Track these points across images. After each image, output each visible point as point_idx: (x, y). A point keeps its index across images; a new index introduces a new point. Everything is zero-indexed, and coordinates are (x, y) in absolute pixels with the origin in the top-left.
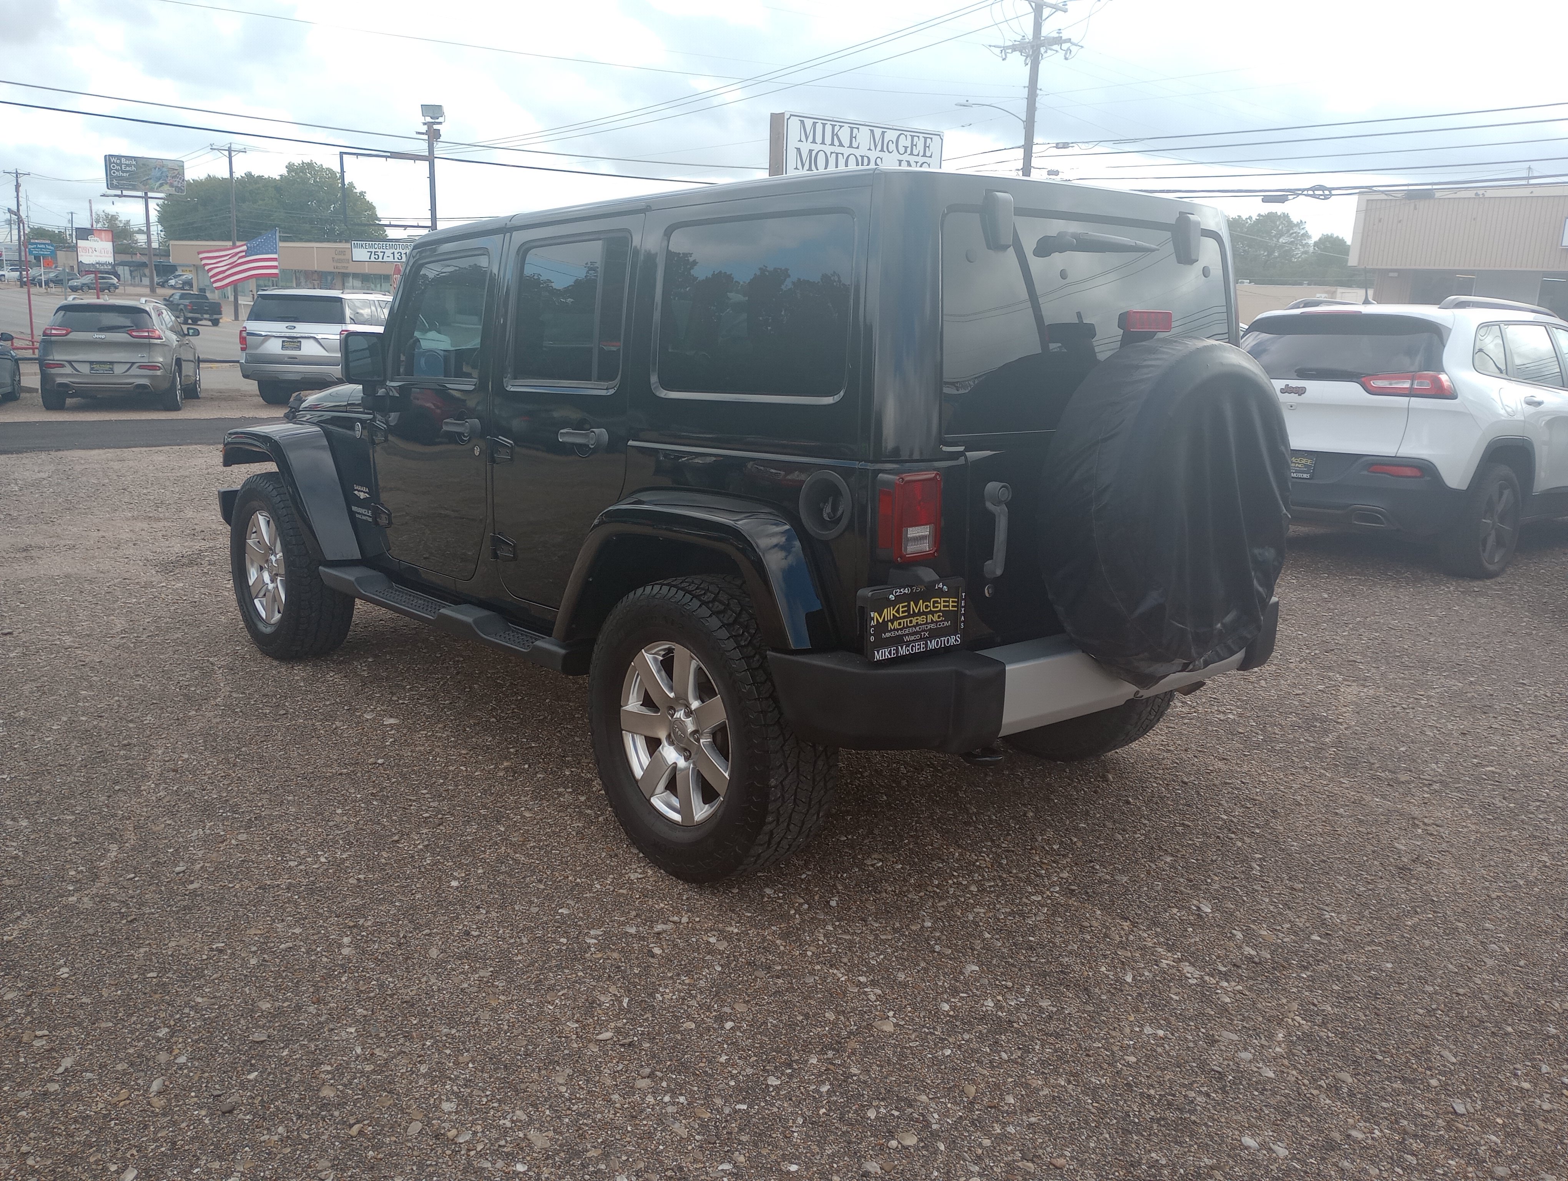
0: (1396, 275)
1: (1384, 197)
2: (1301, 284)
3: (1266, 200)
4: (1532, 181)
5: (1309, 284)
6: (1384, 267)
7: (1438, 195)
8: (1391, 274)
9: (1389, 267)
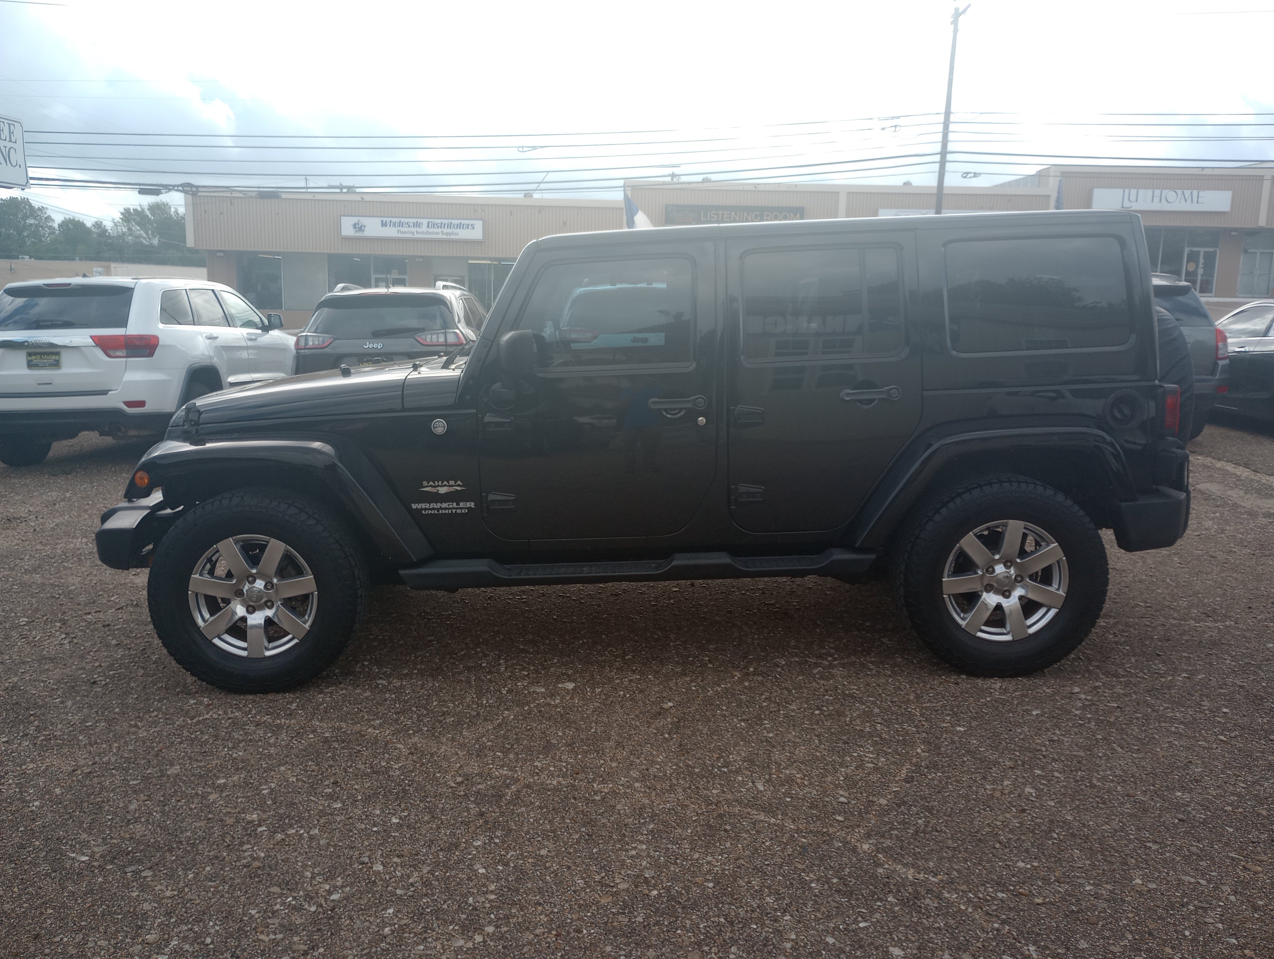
0: (222, 254)
1: (241, 195)
2: (73, 259)
3: (142, 192)
4: (309, 190)
5: (81, 259)
6: (212, 248)
7: (284, 196)
8: (219, 254)
9: (216, 248)
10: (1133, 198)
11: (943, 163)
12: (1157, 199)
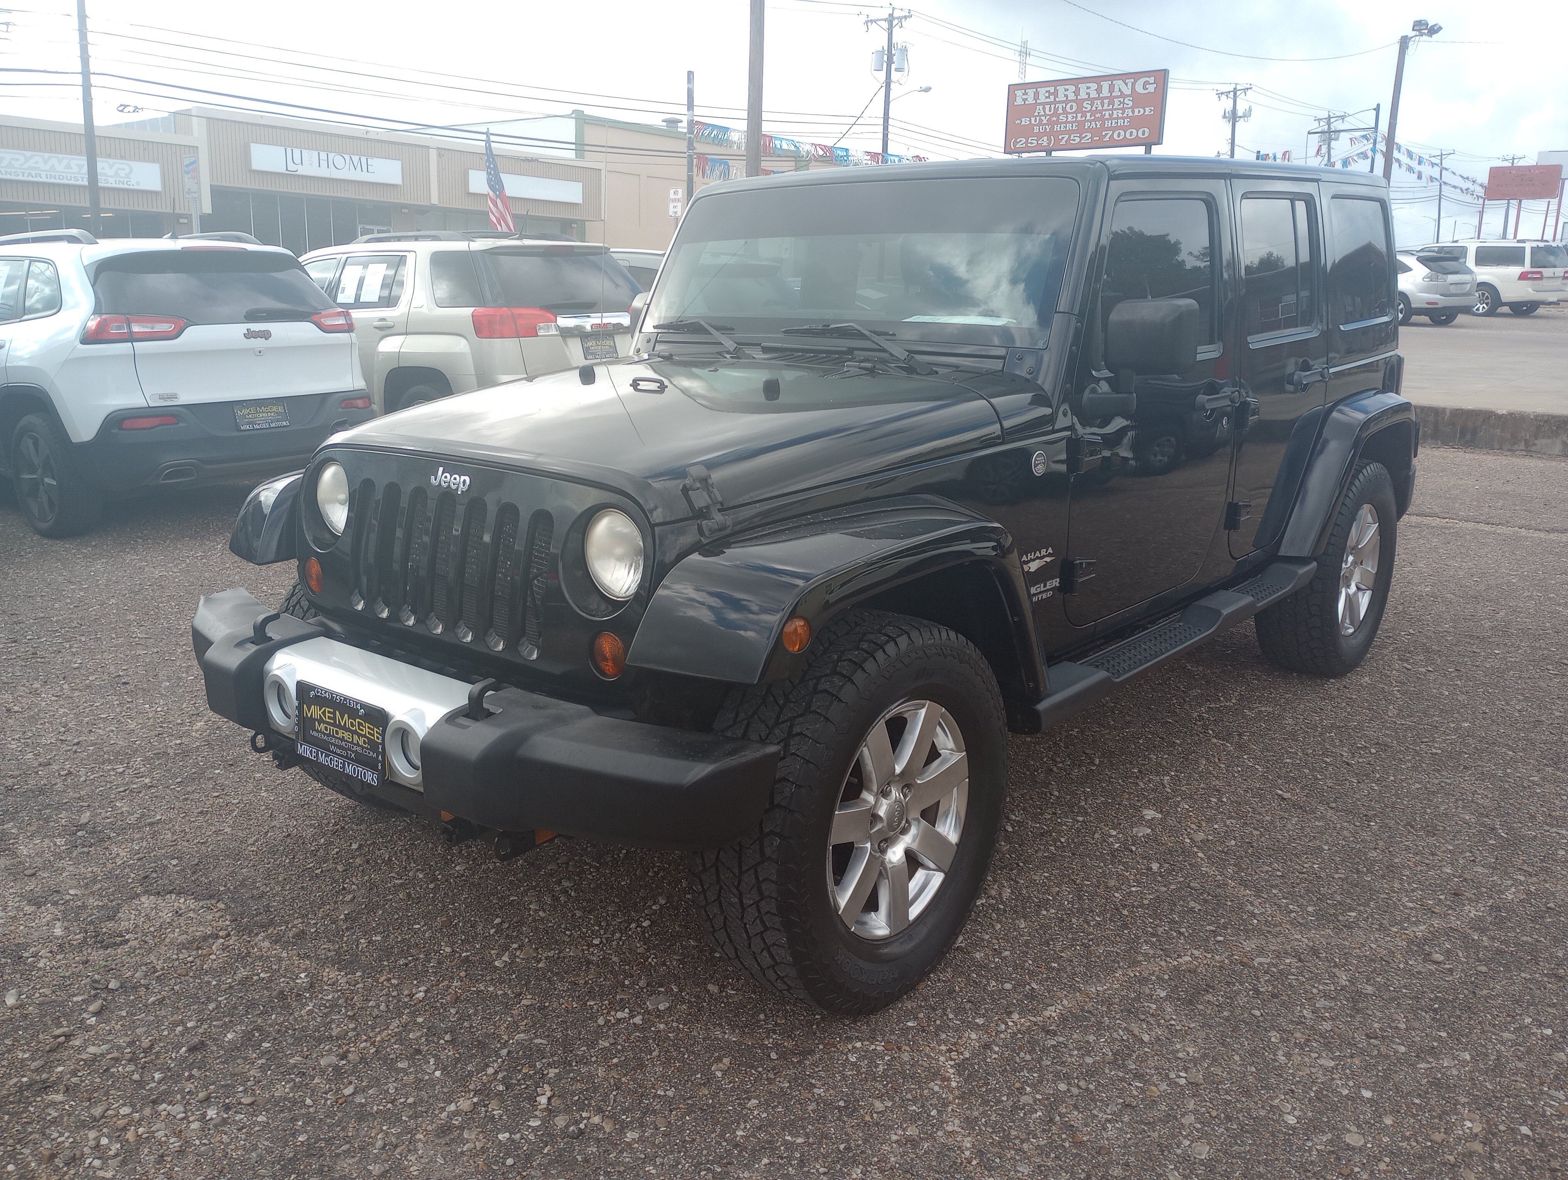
10: (297, 160)
11: (87, 87)
12: (324, 164)
